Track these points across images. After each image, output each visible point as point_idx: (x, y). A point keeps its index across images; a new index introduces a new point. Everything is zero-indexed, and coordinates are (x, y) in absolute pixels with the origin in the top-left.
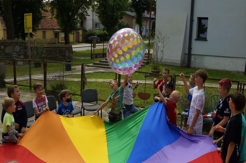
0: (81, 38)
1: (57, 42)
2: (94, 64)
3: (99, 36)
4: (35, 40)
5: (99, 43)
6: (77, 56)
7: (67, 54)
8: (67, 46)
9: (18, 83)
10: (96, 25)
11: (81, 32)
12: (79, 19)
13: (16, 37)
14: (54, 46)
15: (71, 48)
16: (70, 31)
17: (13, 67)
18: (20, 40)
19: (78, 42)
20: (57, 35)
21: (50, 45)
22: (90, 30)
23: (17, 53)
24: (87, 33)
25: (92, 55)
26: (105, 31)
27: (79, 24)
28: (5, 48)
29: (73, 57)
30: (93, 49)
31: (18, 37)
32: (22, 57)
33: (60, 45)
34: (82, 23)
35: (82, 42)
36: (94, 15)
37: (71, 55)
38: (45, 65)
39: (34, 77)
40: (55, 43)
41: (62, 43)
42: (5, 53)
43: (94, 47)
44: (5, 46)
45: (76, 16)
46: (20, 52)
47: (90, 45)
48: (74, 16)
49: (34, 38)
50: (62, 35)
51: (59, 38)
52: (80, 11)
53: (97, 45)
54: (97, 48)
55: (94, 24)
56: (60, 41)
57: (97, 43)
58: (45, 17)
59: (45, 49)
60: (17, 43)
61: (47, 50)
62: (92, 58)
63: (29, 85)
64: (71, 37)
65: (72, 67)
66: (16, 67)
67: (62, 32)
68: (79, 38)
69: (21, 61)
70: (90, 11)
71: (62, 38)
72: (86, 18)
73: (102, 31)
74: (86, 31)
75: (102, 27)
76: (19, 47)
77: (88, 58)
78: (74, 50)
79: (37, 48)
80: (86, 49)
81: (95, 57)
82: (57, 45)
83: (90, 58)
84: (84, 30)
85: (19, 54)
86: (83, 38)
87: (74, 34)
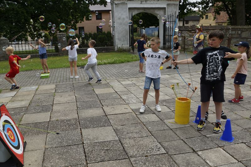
28: (241, 33)
44: (242, 32)
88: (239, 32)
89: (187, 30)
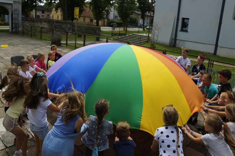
0: (106, 24)
1: (91, 25)
2: (113, 39)
3: (117, 23)
4: (79, 22)
5: (117, 27)
6: (103, 33)
7: (97, 32)
8: (98, 27)
9: (68, 44)
10: (116, 17)
11: (106, 20)
12: (105, 13)
13: (68, 20)
14: (90, 26)
15: (100, 29)
16: (100, 19)
17: (66, 35)
18: (71, 21)
19: (104, 26)
20: (92, 20)
21: (87, 26)
22: (112, 20)
23: (68, 28)
24: (110, 21)
25: (112, 34)
26: (121, 21)
27: (105, 16)
29: (101, 34)
30: (113, 30)
31: (69, 20)
32: (71, 30)
33: (93, 26)
34: (107, 15)
35: (107, 26)
36: (115, 12)
37: (100, 33)
38: (85, 36)
39: (77, 42)
40: (90, 25)
41: (94, 25)
42: (61, 27)
43: (114, 29)
44: (62, 24)
45: (104, 11)
46: (70, 28)
47: (111, 28)
48: (103, 11)
49: (79, 21)
50: (95, 21)
51: (93, 22)
52: (106, 9)
53: (115, 28)
54: (115, 30)
55: (115, 16)
56: (93, 24)
57: (116, 27)
58: (85, 10)
59: (85, 28)
60: (68, 23)
61: (85, 29)
62: (112, 35)
63: (74, 46)
64: (100, 23)
65: (100, 39)
66: (68, 36)
67: (95, 19)
68: (105, 23)
69: (70, 33)
70: (112, 9)
71: (95, 22)
72: (110, 13)
73: (119, 21)
74: (109, 20)
75: (119, 18)
76: (70, 25)
77: (110, 35)
78: (101, 30)
79: (80, 27)
80: (109, 30)
81: (114, 35)
82: (92, 26)
83: (111, 35)
84: (108, 20)
85: (69, 29)
86: (107, 24)
87: (102, 21)
88: (60, 24)
89: (27, 21)
